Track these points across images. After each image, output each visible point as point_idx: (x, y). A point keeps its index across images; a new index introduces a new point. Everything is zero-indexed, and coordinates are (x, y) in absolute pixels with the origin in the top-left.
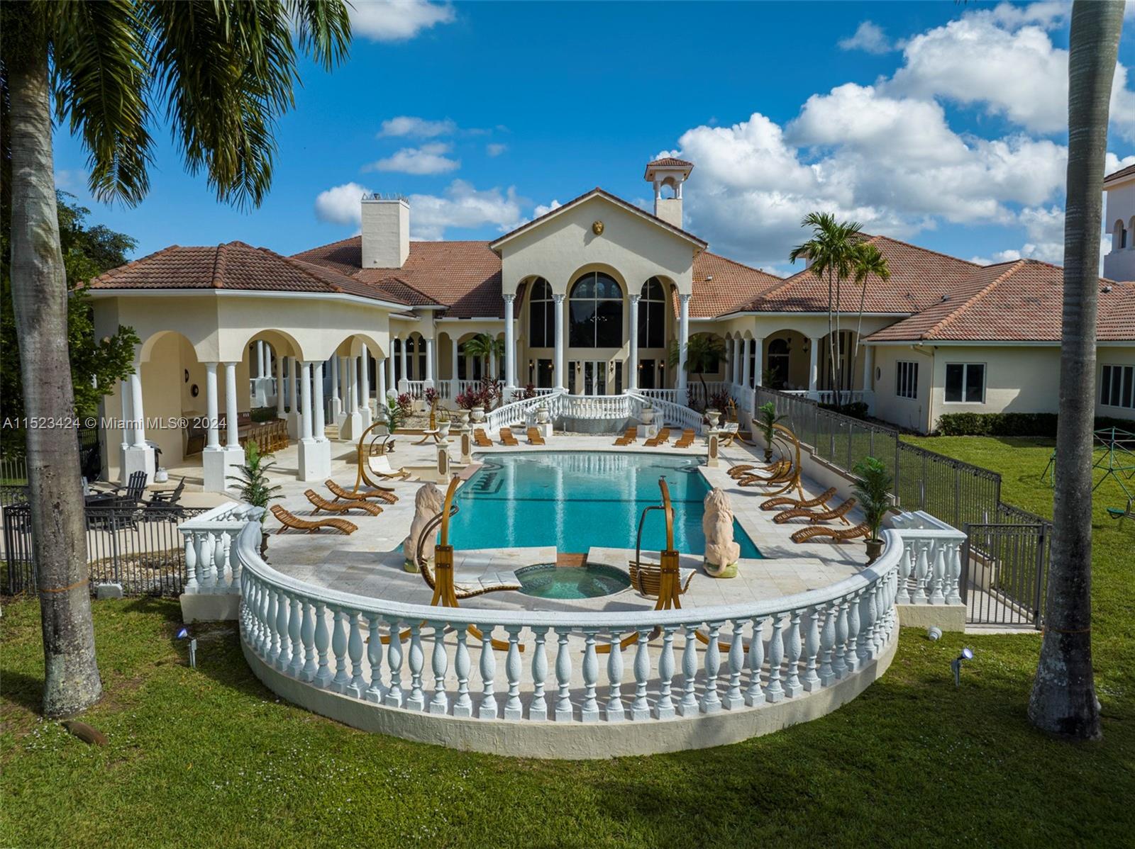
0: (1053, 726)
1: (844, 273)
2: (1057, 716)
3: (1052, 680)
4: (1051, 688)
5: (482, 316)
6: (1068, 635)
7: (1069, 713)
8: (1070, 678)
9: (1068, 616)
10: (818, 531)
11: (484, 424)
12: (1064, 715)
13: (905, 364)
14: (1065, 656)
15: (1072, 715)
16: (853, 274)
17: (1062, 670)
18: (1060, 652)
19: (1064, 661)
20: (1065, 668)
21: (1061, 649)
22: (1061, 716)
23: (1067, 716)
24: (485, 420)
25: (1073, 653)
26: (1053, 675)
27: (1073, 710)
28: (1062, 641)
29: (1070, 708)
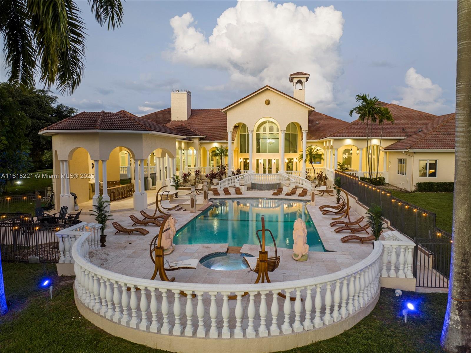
0: (453, 349)
1: (374, 120)
2: (456, 344)
3: (452, 325)
4: (452, 329)
5: (219, 140)
6: (460, 302)
7: (462, 344)
8: (462, 325)
9: (460, 292)
10: (353, 238)
11: (218, 186)
12: (459, 344)
13: (401, 160)
14: (459, 313)
15: (464, 344)
16: (378, 120)
17: (457, 320)
18: (456, 310)
19: (459, 315)
20: (459, 319)
21: (457, 309)
22: (458, 345)
23: (461, 345)
24: (218, 184)
25: (463, 311)
26: (453, 322)
27: (464, 342)
28: (457, 305)
29: (462, 341)
